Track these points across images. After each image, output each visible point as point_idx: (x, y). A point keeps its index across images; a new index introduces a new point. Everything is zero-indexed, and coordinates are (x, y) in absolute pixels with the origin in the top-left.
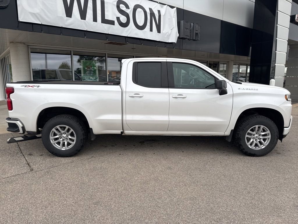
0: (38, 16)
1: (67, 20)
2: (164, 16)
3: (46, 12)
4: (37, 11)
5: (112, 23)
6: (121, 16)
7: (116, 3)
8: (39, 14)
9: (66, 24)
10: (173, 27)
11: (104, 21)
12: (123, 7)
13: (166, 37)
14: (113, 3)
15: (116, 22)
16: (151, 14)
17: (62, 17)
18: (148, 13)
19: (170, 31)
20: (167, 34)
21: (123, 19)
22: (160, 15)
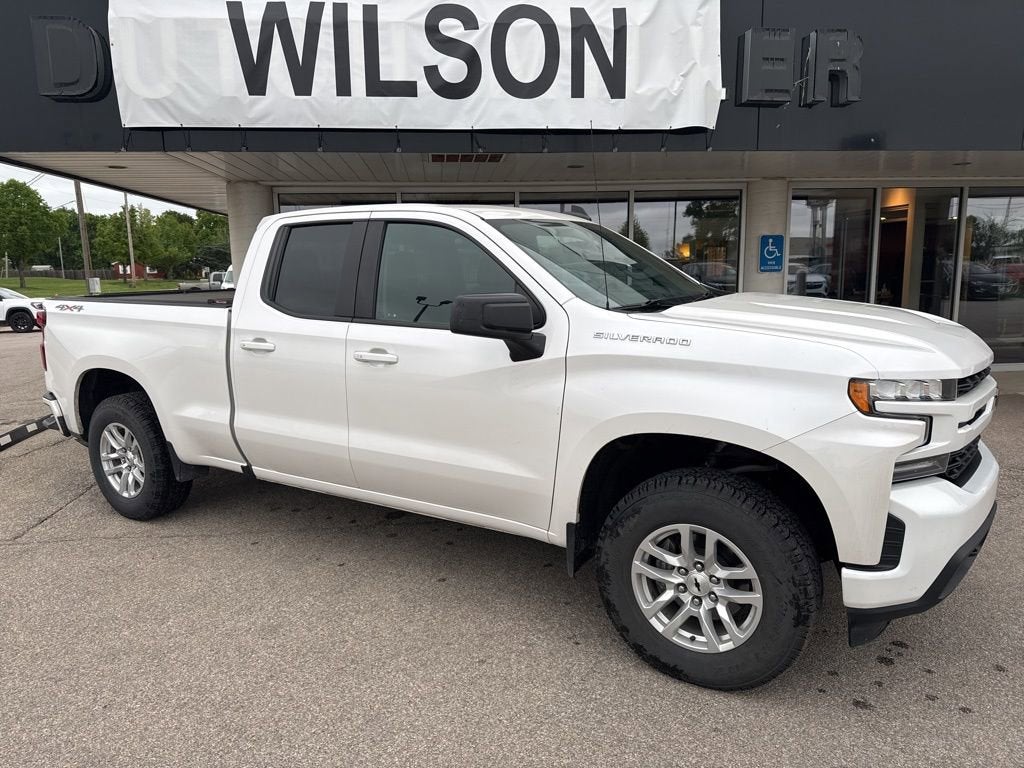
0: (168, 104)
1: (252, 104)
2: (642, 26)
3: (190, 89)
4: (163, 91)
5: (408, 89)
6: (442, 62)
7: (422, 20)
8: (172, 102)
9: (250, 116)
10: (693, 62)
11: (377, 87)
12: (451, 28)
13: (653, 107)
14: (411, 21)
15: (423, 85)
16: (575, 30)
17: (235, 97)
18: (564, 29)
19: (678, 84)
20: (662, 97)
21: (453, 69)
22: (625, 27)
